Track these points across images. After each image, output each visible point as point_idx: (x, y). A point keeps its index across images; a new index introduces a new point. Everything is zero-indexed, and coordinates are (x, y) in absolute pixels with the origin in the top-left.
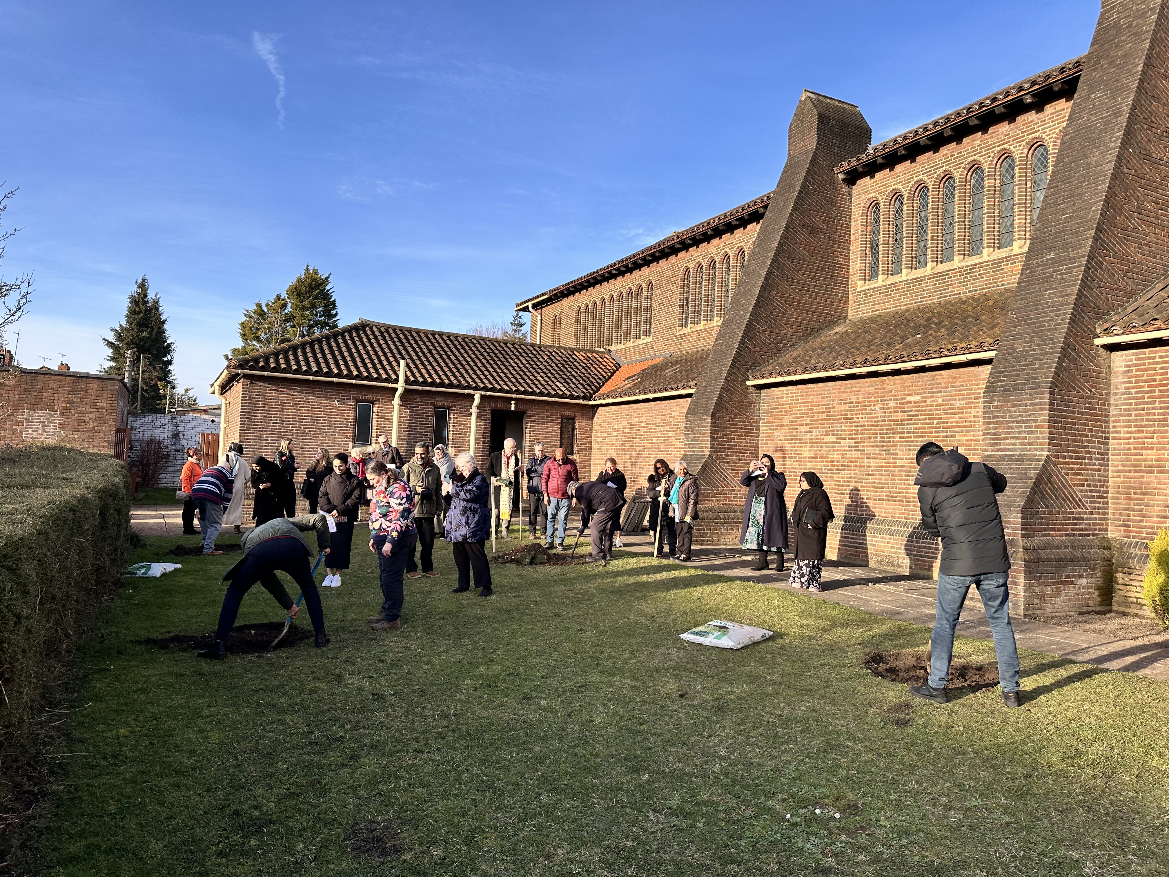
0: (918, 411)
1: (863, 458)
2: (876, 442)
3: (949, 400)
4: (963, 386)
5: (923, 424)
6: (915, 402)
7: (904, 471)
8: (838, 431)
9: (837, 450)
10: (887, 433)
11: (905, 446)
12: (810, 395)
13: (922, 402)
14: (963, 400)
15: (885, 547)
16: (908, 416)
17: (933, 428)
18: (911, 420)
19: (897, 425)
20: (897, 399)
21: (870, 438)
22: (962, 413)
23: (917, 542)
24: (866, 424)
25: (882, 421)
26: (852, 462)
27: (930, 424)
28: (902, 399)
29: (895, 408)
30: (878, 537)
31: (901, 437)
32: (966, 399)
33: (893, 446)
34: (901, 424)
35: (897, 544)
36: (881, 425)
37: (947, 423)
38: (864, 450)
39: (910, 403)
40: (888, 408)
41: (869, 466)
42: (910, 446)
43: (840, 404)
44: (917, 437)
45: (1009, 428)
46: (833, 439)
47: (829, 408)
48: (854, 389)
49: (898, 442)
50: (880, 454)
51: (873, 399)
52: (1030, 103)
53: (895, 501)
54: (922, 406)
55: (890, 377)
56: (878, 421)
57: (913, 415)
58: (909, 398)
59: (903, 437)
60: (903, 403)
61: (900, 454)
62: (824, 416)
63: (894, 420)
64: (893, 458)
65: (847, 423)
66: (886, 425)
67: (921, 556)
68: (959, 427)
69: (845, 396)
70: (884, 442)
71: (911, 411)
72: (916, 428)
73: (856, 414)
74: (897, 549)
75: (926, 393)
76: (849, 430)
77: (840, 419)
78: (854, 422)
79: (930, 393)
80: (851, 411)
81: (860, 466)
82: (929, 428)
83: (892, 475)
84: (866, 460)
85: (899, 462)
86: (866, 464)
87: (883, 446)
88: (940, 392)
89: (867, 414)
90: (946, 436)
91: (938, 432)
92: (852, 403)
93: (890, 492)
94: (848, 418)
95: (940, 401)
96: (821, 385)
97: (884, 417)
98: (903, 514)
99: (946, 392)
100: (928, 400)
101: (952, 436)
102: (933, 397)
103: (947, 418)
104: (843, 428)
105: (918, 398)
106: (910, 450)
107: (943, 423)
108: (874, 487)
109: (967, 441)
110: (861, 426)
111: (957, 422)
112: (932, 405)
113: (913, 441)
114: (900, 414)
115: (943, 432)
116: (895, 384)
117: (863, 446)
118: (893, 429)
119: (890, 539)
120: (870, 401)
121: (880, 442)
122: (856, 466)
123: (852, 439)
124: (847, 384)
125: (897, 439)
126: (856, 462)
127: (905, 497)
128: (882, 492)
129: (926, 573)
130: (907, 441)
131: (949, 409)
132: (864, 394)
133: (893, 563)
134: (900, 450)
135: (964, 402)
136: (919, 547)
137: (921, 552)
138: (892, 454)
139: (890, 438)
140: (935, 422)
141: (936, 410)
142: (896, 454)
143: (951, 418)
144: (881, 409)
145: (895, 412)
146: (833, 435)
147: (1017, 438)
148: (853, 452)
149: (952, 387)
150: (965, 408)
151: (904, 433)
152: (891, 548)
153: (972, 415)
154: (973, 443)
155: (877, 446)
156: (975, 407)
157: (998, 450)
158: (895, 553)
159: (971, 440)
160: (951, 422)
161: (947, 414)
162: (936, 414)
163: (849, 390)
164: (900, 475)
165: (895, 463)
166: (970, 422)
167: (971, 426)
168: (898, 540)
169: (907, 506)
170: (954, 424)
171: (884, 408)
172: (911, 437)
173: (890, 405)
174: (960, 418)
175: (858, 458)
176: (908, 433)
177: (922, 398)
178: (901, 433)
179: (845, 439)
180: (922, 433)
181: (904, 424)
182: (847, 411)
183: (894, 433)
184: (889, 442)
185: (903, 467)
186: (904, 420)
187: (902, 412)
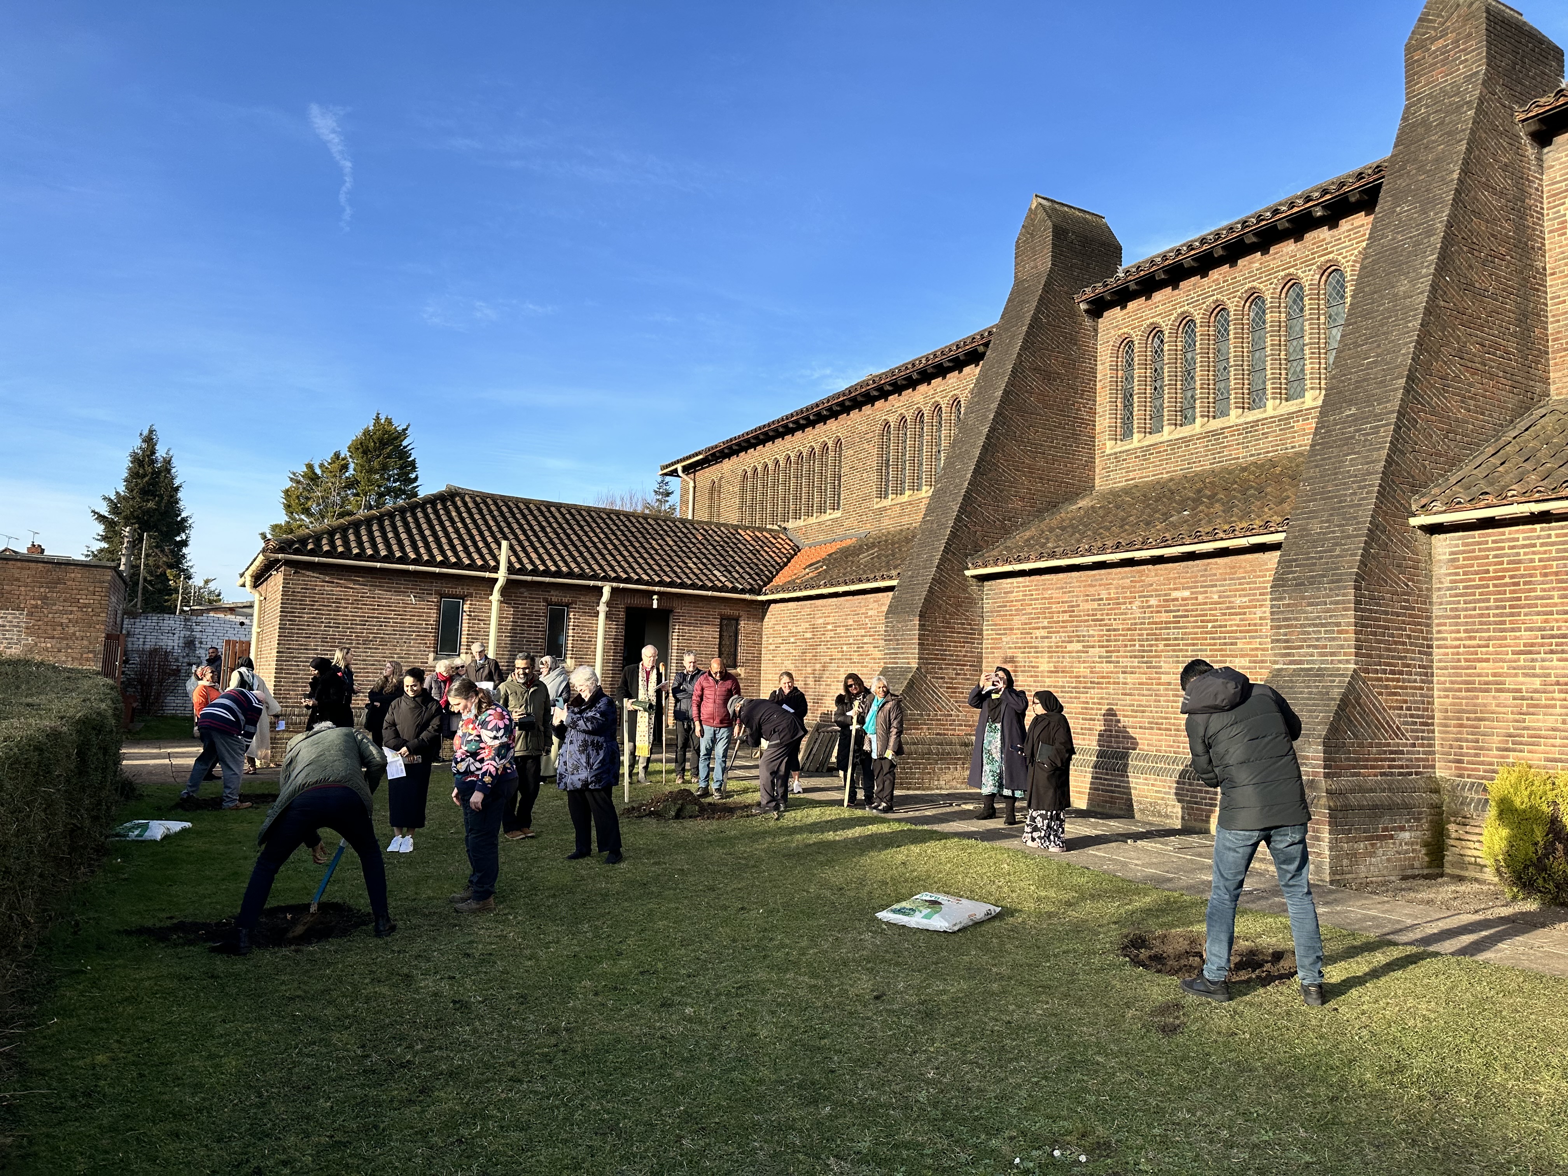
0: (1187, 611)
1: (1117, 673)
2: (1134, 651)
3: (1228, 597)
4: (1244, 578)
6: (1183, 599)
7: (1172, 690)
8: (1084, 636)
9: (1084, 662)
10: (1147, 640)
11: (1172, 657)
12: (1048, 589)
13: (1192, 599)
14: (1245, 596)
15: (1148, 790)
16: (1174, 617)
17: (1207, 633)
18: (1179, 622)
19: (1161, 629)
20: (1159, 595)
21: (1126, 646)
22: (1245, 614)
23: (1190, 784)
24: (1121, 627)
25: (1142, 623)
26: (1103, 677)
27: (1203, 627)
28: (1166, 595)
29: (1157, 606)
30: (1139, 778)
31: (1166, 645)
32: (1249, 595)
33: (1156, 657)
34: (1166, 628)
35: (1164, 787)
36: (1140, 629)
37: (1226, 626)
38: (1118, 662)
39: (1177, 600)
40: (1149, 607)
41: (1125, 683)
42: (1177, 657)
43: (1087, 601)
44: (1186, 645)
45: (1304, 633)
46: (1078, 646)
47: (1073, 606)
48: (1104, 581)
49: (1162, 651)
50: (1139, 667)
51: (1128, 594)
52: (1320, 217)
53: (1160, 729)
54: (1193, 604)
55: (1150, 566)
56: (1136, 624)
57: (1181, 616)
58: (1175, 594)
59: (1169, 645)
60: (1167, 601)
61: (1165, 667)
62: (1066, 617)
63: (1156, 623)
64: (1156, 673)
65: (1095, 625)
66: (1146, 629)
67: (1196, 803)
68: (1241, 632)
69: (1092, 590)
70: (1144, 651)
71: (1178, 611)
72: (1185, 634)
73: (1107, 614)
74: (1165, 793)
75: (1196, 587)
76: (1099, 636)
77: (1087, 621)
78: (1105, 625)
79: (1202, 587)
80: (1101, 610)
81: (1114, 683)
82: (1201, 633)
83: (1156, 695)
84: (1121, 675)
85: (1164, 678)
86: (1121, 680)
87: (1143, 657)
88: (1216, 586)
89: (1122, 614)
90: (1225, 644)
91: (1214, 639)
92: (1102, 599)
93: (1153, 717)
94: (1097, 620)
95: (1216, 597)
96: (1061, 575)
97: (1144, 618)
98: (1172, 746)
99: (1223, 586)
100: (1200, 597)
101: (1232, 644)
102: (1206, 592)
103: (1225, 620)
104: (1091, 632)
105: (1186, 594)
106: (1178, 662)
107: (1220, 626)
108: (1132, 711)
109: (1252, 650)
110: (1115, 630)
111: (1238, 626)
112: (1205, 604)
113: (1181, 650)
114: (1164, 614)
115: (1220, 638)
116: (1156, 575)
117: (1117, 657)
118: (1155, 634)
119: (1156, 780)
120: (1125, 598)
121: (1139, 651)
122: (1109, 683)
123: (1103, 647)
124: (1094, 575)
125: (1161, 647)
126: (1108, 677)
127: (1174, 724)
128: (1143, 717)
129: (1202, 825)
130: (1174, 651)
131: (1228, 608)
132: (1117, 588)
133: (1159, 812)
134: (1165, 662)
135: (1246, 599)
136: (1193, 791)
137: (1196, 797)
138: (1154, 667)
139: (1151, 646)
140: (1210, 625)
141: (1211, 609)
142: (1160, 667)
143: (1231, 620)
144: (1140, 607)
145: (1158, 612)
146: (1078, 641)
147: (1315, 647)
148: (1104, 665)
149: (1231, 579)
150: (1248, 607)
151: (1169, 639)
152: (1157, 792)
153: (1258, 616)
154: (1259, 653)
155: (1135, 657)
156: (1261, 606)
157: (1291, 663)
158: (1163, 798)
159: (1257, 649)
160: (1231, 626)
161: (1225, 614)
162: (1211, 615)
163: (1097, 583)
164: (1166, 695)
165: (1160, 679)
166: (1255, 625)
167: (1256, 631)
168: (1165, 781)
169: (1176, 735)
170: (1235, 628)
171: (1143, 607)
172: (1179, 645)
173: (1151, 603)
174: (1241, 620)
175: (1112, 672)
176: (1176, 639)
177: (1192, 593)
178: (1166, 639)
179: (1093, 647)
180: (1193, 639)
181: (1169, 628)
182: (1096, 610)
183: (1156, 640)
184: (1151, 651)
185: (1169, 684)
186: (1170, 622)
187: (1166, 611)
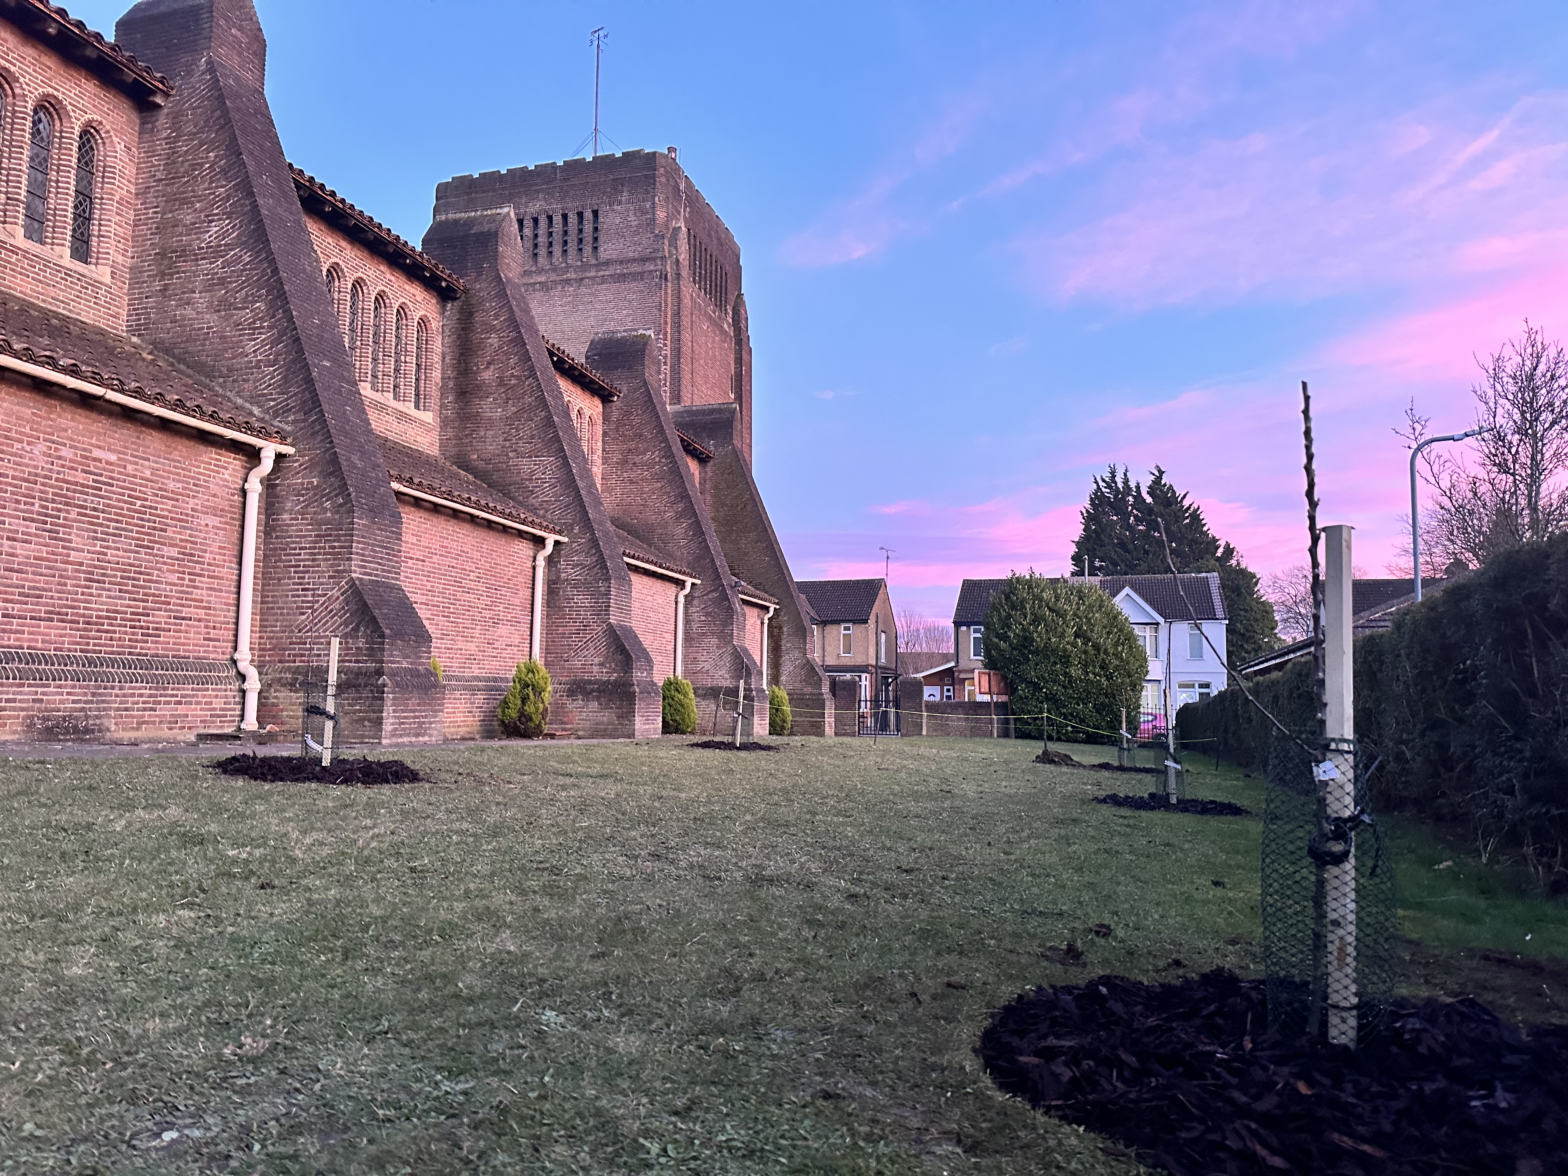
0: (112, 478)
2: (31, 512)
4: (179, 462)
5: (119, 501)
6: (107, 463)
7: (84, 572)
10: (53, 501)
11: (88, 530)
13: (119, 466)
14: (179, 481)
16: (94, 481)
17: (135, 511)
18: (100, 489)
19: (74, 491)
20: (76, 448)
22: (177, 500)
24: (11, 473)
25: (45, 477)
27: (131, 503)
28: (84, 450)
29: (71, 461)
31: (79, 514)
32: (183, 482)
33: (64, 526)
34: (82, 493)
37: (156, 509)
39: (100, 461)
40: (59, 458)
41: (12, 555)
42: (95, 531)
44: (109, 520)
49: (75, 521)
50: (37, 536)
51: (27, 430)
53: (63, 621)
54: (120, 473)
56: (36, 475)
57: (105, 484)
58: (97, 453)
59: (85, 515)
60: (86, 458)
61: (76, 541)
63: (68, 482)
66: (52, 487)
68: (172, 519)
70: (46, 515)
71: (101, 475)
72: (108, 506)
75: (126, 454)
79: (132, 456)
82: (128, 510)
83: (61, 576)
85: (74, 556)
87: (46, 523)
88: (148, 460)
89: (15, 455)
90: (154, 529)
91: (142, 519)
93: (53, 605)
95: (148, 473)
97: (50, 470)
98: (78, 643)
99: (156, 462)
100: (130, 468)
101: (161, 530)
102: (136, 463)
103: (157, 502)
105: (113, 458)
106: (96, 539)
107: (151, 507)
108: (20, 594)
109: (181, 540)
111: (170, 511)
112: (135, 476)
113: (101, 525)
114: (79, 473)
115: (149, 521)
116: (73, 419)
118: (65, 496)
120: (21, 433)
121: (39, 514)
125: (73, 516)
127: (83, 616)
128: (37, 604)
130: (92, 524)
131: (160, 489)
134: (77, 535)
135: (180, 485)
136: (124, 696)
137: (127, 702)
138: (62, 540)
139: (59, 510)
140: (139, 503)
141: (141, 485)
142: (70, 541)
143: (163, 503)
144: (44, 454)
145: (72, 468)
149: (165, 459)
150: (181, 494)
151: (85, 508)
152: (74, 702)
153: (190, 506)
154: (189, 545)
155: (33, 520)
156: (194, 497)
158: (82, 709)
159: (187, 541)
160: (162, 510)
161: (157, 495)
162: (140, 491)
164: (75, 578)
165: (68, 555)
166: (187, 515)
167: (187, 522)
168: (87, 687)
169: (85, 630)
170: (166, 513)
171: (50, 456)
172: (98, 518)
173: (62, 454)
174: (173, 506)
176: (95, 509)
177: (119, 459)
178: (81, 507)
181: (87, 494)
183: (67, 504)
184: (58, 517)
186: (88, 487)
187: (84, 471)
